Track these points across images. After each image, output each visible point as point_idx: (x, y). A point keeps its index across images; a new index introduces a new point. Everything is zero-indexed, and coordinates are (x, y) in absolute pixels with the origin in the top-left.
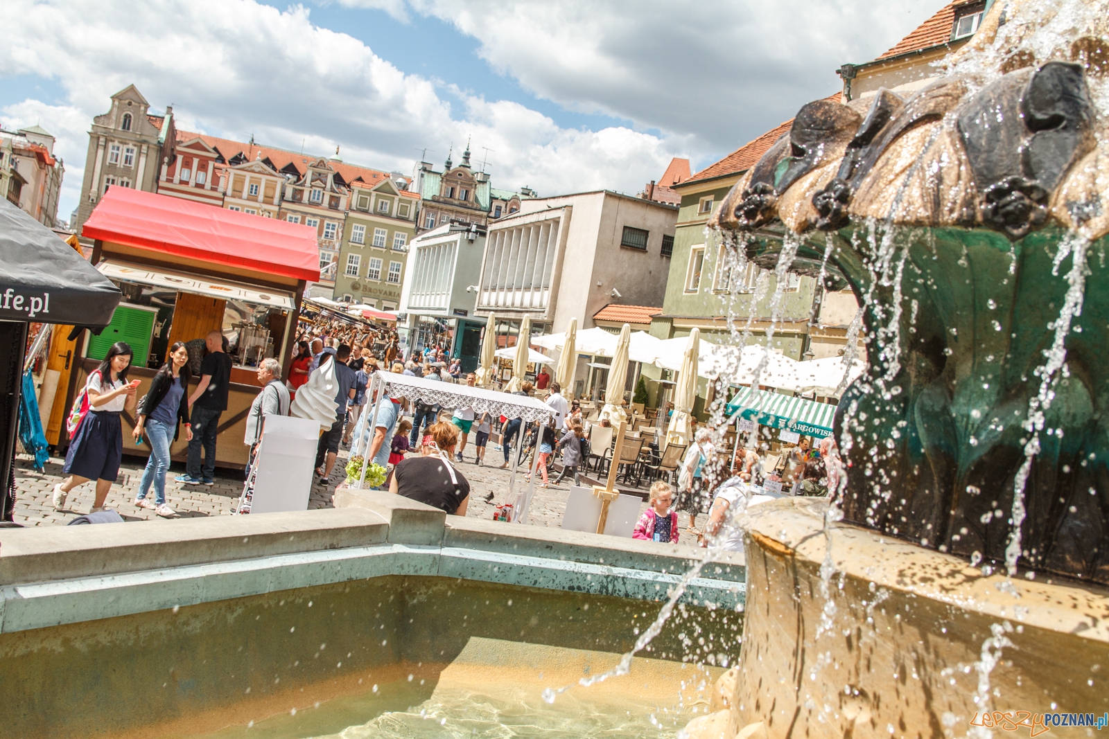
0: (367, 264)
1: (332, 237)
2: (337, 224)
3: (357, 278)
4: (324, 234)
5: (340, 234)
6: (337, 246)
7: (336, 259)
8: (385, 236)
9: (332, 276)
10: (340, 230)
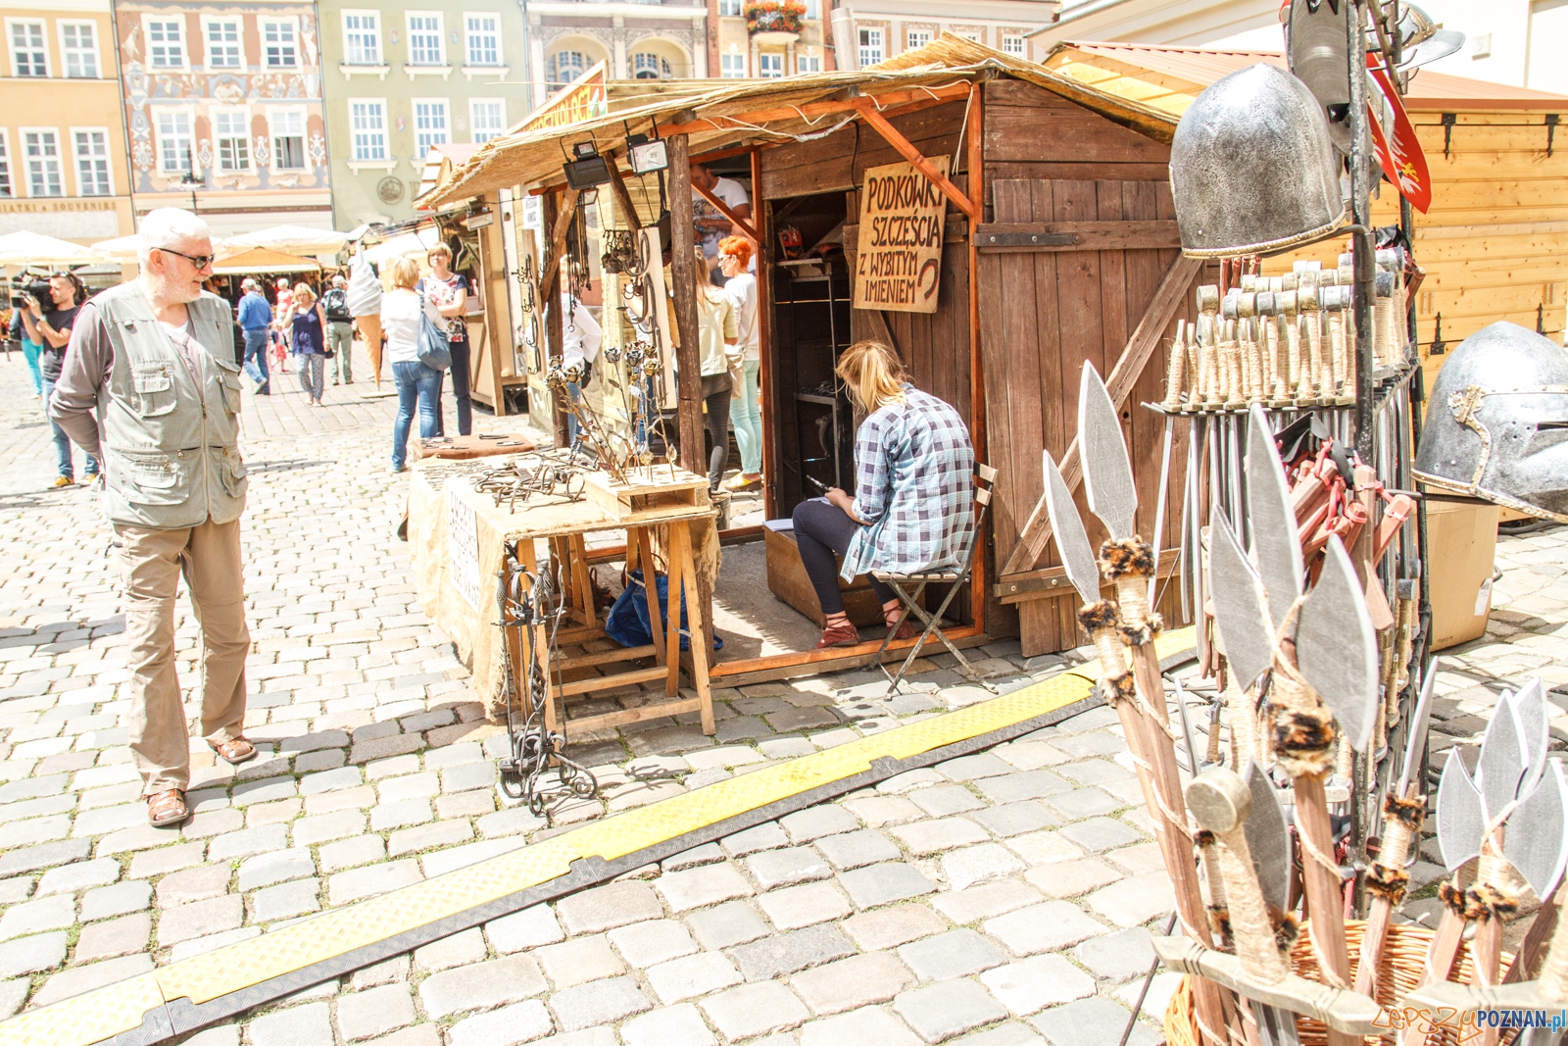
0: (407, 121)
1: (290, 61)
2: (294, 20)
3: (389, 165)
4: (264, 57)
5: (312, 49)
6: (311, 87)
7: (317, 124)
8: (440, 33)
9: (318, 174)
10: (308, 37)
